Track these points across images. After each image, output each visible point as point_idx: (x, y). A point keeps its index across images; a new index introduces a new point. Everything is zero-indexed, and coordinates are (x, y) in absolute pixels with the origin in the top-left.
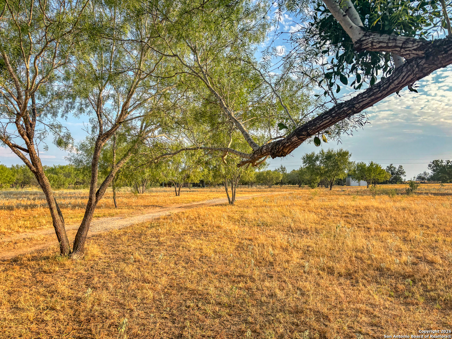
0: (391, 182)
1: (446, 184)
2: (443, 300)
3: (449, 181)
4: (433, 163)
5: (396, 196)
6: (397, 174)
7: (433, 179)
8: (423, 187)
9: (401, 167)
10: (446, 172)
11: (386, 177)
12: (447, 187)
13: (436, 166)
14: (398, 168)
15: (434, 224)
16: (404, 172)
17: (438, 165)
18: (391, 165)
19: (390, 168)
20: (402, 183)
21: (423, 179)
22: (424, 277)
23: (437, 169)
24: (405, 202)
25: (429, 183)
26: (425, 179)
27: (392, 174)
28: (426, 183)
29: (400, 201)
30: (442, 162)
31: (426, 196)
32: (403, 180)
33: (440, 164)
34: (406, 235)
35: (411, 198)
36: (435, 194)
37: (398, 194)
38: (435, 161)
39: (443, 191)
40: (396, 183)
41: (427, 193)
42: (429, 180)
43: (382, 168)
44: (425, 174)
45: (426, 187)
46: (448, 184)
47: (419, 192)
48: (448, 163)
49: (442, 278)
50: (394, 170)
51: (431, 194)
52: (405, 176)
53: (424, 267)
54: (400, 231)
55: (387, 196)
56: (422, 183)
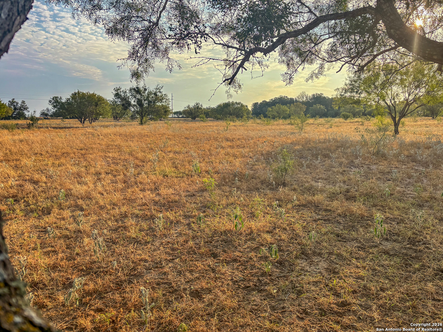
0: (15, 118)
1: (66, 120)
2: (41, 209)
3: (69, 117)
4: (53, 99)
5: (17, 130)
6: (20, 109)
7: (55, 115)
8: (46, 122)
9: (23, 102)
10: (65, 108)
11: (7, 112)
12: (67, 122)
13: (55, 102)
14: (20, 103)
15: (47, 152)
16: (27, 108)
17: (58, 102)
18: (13, 99)
19: (12, 102)
20: (25, 118)
21: (46, 115)
22: (27, 194)
23: (57, 105)
24: (23, 135)
25: (52, 119)
26: (48, 115)
27: (15, 109)
28: (49, 119)
29: (19, 134)
30: (61, 98)
31: (46, 130)
32: (27, 117)
33: (59, 101)
34: (18, 163)
35: (32, 132)
36: (54, 128)
37: (19, 128)
38: (55, 97)
39: (62, 125)
40: (19, 119)
41: (47, 127)
42: (51, 116)
43: (2, 102)
44: (48, 110)
45: (48, 123)
46: (68, 120)
47: (41, 126)
48: (67, 101)
49: (44, 193)
50: (17, 105)
51: (51, 127)
52: (29, 111)
53: (29, 187)
54: (13, 160)
55: (7, 131)
56: (45, 119)
